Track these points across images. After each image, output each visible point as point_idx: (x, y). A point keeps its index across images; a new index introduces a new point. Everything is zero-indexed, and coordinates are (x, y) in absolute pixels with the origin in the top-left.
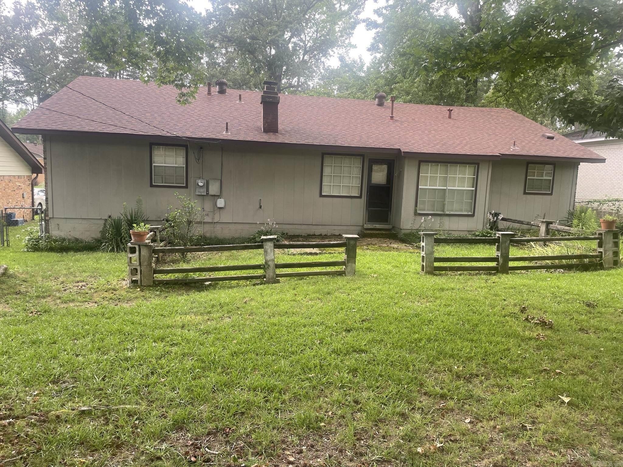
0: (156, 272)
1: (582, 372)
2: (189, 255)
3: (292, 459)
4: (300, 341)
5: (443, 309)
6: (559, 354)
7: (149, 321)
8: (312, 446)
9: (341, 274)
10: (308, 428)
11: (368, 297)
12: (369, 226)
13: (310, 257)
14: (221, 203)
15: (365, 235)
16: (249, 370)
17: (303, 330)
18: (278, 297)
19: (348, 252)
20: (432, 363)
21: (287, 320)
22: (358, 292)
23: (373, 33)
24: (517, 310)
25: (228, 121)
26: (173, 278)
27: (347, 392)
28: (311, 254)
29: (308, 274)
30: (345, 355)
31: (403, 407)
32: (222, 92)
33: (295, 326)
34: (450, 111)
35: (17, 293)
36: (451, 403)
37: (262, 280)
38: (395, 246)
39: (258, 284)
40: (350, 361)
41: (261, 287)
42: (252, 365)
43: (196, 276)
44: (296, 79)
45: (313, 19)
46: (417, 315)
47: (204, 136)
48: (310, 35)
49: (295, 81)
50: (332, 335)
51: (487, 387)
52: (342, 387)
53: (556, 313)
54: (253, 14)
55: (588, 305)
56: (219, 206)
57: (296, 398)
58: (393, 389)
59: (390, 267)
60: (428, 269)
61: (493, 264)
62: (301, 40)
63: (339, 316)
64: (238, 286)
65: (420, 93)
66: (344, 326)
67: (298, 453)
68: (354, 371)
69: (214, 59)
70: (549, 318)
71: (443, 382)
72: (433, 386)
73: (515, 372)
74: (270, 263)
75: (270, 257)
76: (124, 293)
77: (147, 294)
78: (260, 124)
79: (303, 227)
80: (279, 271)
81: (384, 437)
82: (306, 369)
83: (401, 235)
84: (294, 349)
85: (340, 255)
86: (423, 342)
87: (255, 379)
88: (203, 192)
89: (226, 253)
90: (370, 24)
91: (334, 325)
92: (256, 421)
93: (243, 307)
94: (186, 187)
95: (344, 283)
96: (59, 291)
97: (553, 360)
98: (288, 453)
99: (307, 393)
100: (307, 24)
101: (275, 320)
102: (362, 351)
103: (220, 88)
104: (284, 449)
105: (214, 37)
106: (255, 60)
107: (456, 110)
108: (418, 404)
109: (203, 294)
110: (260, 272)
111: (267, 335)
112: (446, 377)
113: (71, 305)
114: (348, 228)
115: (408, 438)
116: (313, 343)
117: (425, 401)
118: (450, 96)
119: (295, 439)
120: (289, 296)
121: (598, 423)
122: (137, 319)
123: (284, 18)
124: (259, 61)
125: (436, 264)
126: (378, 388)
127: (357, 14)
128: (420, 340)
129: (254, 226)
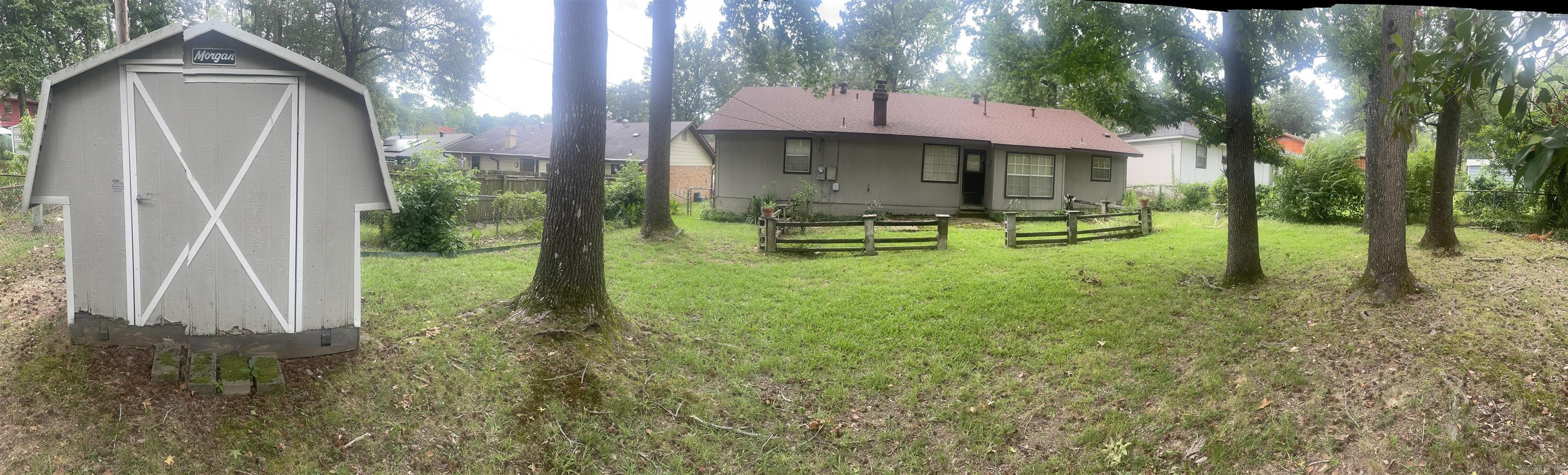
0: (778, 241)
1: (1118, 318)
2: (807, 228)
3: (856, 417)
4: (885, 307)
5: (1017, 277)
6: (1102, 306)
7: (765, 279)
8: (877, 406)
9: (933, 248)
10: (877, 388)
11: (953, 268)
12: (965, 208)
13: (908, 233)
14: (836, 186)
15: (960, 215)
16: (835, 330)
17: (889, 298)
18: (873, 267)
19: (939, 230)
20: (999, 326)
21: (876, 288)
22: (945, 264)
23: (971, 38)
24: (1077, 273)
25: (845, 116)
26: (791, 247)
27: (919, 355)
28: (910, 231)
29: (904, 249)
30: (924, 320)
31: (966, 368)
32: (843, 92)
33: (884, 293)
34: (1033, 110)
35: (686, 248)
36: (1008, 361)
37: (863, 252)
38: (986, 224)
39: (858, 256)
40: (927, 327)
41: (860, 258)
42: (838, 326)
43: (809, 246)
44: (909, 81)
45: (925, 28)
46: (993, 283)
47: (826, 130)
48: (922, 42)
49: (908, 83)
50: (915, 302)
51: (1043, 342)
52: (916, 350)
53: (1106, 273)
54: (875, 25)
55: (1129, 264)
56: (834, 189)
57: (872, 359)
58: (958, 354)
59: (978, 242)
60: (1011, 243)
61: (1065, 237)
62: (914, 47)
63: (924, 285)
64: (842, 256)
65: (1011, 95)
66: (928, 294)
67: (863, 412)
68: (928, 335)
69: (843, 66)
70: (1098, 277)
71: (1005, 341)
72: (996, 347)
73: (1067, 325)
74: (869, 238)
75: (870, 233)
76: (753, 256)
77: (770, 258)
78: (872, 118)
79: (905, 208)
80: (877, 245)
81: (944, 398)
82: (886, 332)
83: (992, 216)
84: (878, 314)
85: (933, 232)
86: (994, 307)
87: (838, 338)
88: (822, 177)
89: (837, 229)
90: (970, 31)
91: (919, 293)
92: (831, 377)
93: (842, 275)
94: (810, 173)
95: (935, 256)
96: (711, 249)
97: (1098, 311)
98: (854, 411)
99: (882, 355)
100: (919, 33)
101: (866, 287)
102: (940, 317)
103: (842, 89)
104: (851, 407)
105: (843, 47)
106: (876, 65)
107: (1038, 110)
108: (980, 364)
109: (812, 261)
110: (861, 245)
111: (856, 301)
112: (1009, 337)
113: (717, 261)
114: (946, 209)
115: (965, 398)
116: (897, 310)
117: (988, 361)
118: (1036, 98)
119: (863, 398)
120: (883, 266)
121: (1124, 358)
122: (756, 277)
123: (900, 28)
124: (879, 66)
125: (1019, 239)
126: (947, 350)
127: (961, 23)
128: (992, 305)
129: (861, 206)
